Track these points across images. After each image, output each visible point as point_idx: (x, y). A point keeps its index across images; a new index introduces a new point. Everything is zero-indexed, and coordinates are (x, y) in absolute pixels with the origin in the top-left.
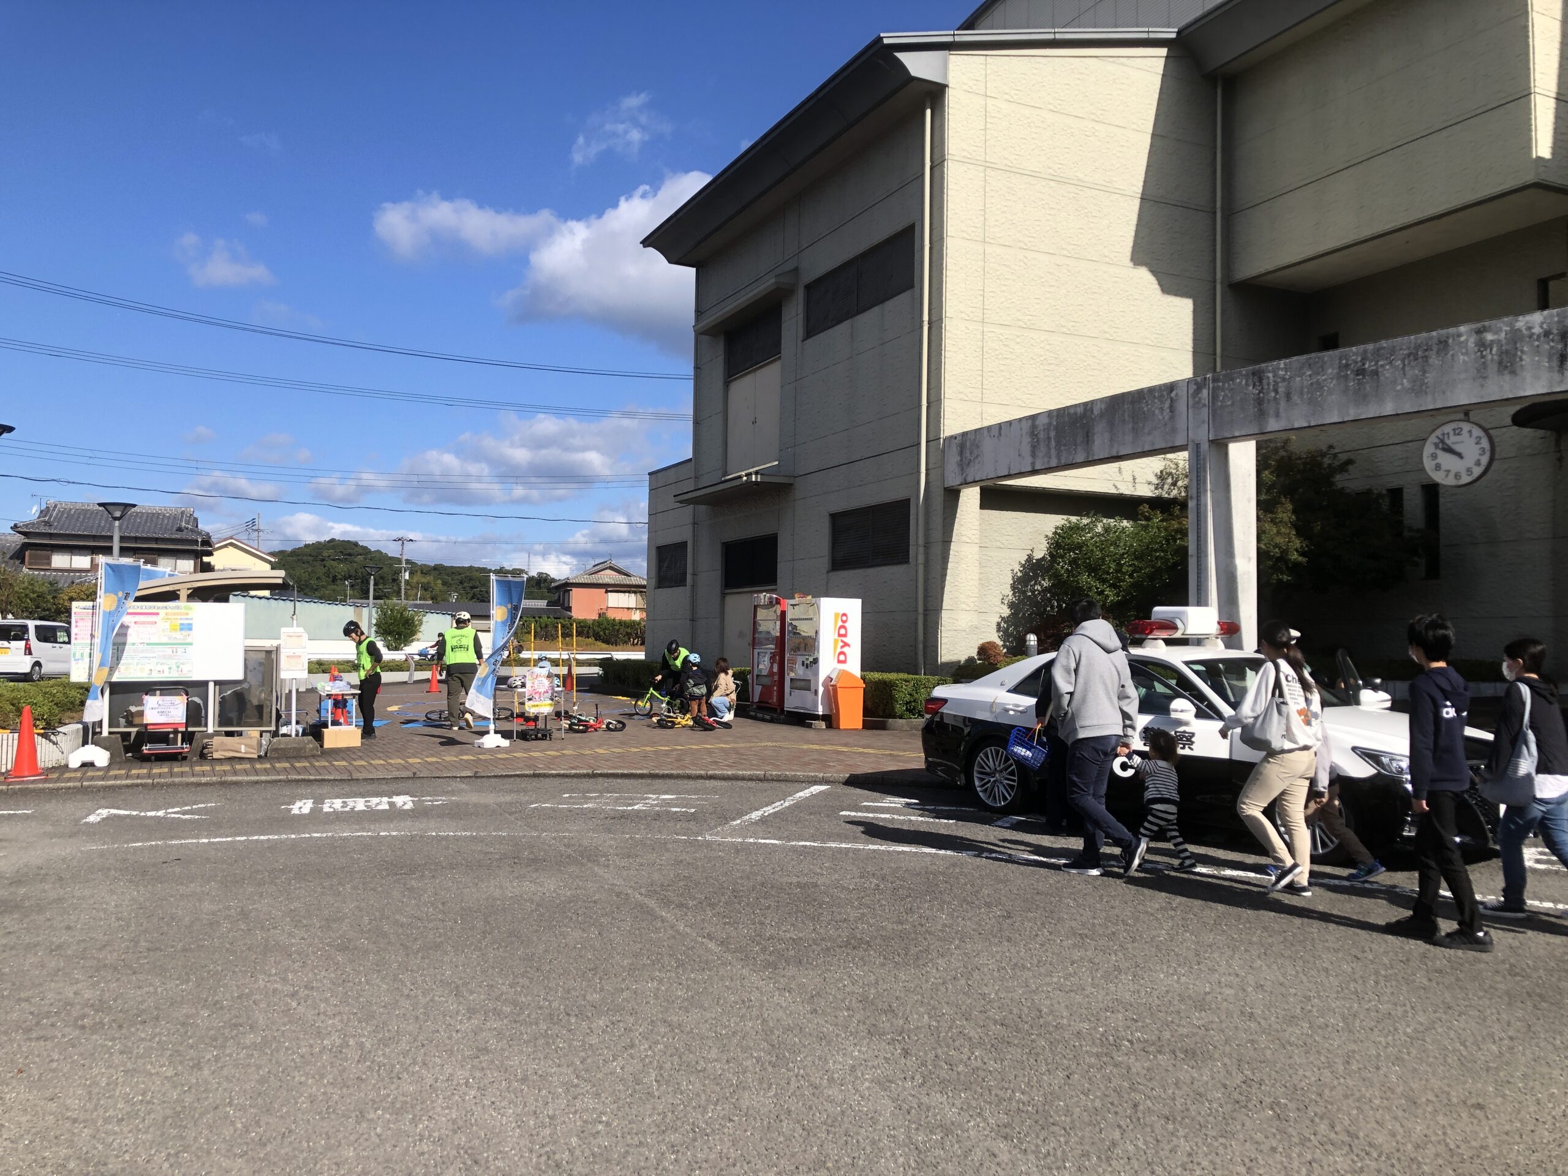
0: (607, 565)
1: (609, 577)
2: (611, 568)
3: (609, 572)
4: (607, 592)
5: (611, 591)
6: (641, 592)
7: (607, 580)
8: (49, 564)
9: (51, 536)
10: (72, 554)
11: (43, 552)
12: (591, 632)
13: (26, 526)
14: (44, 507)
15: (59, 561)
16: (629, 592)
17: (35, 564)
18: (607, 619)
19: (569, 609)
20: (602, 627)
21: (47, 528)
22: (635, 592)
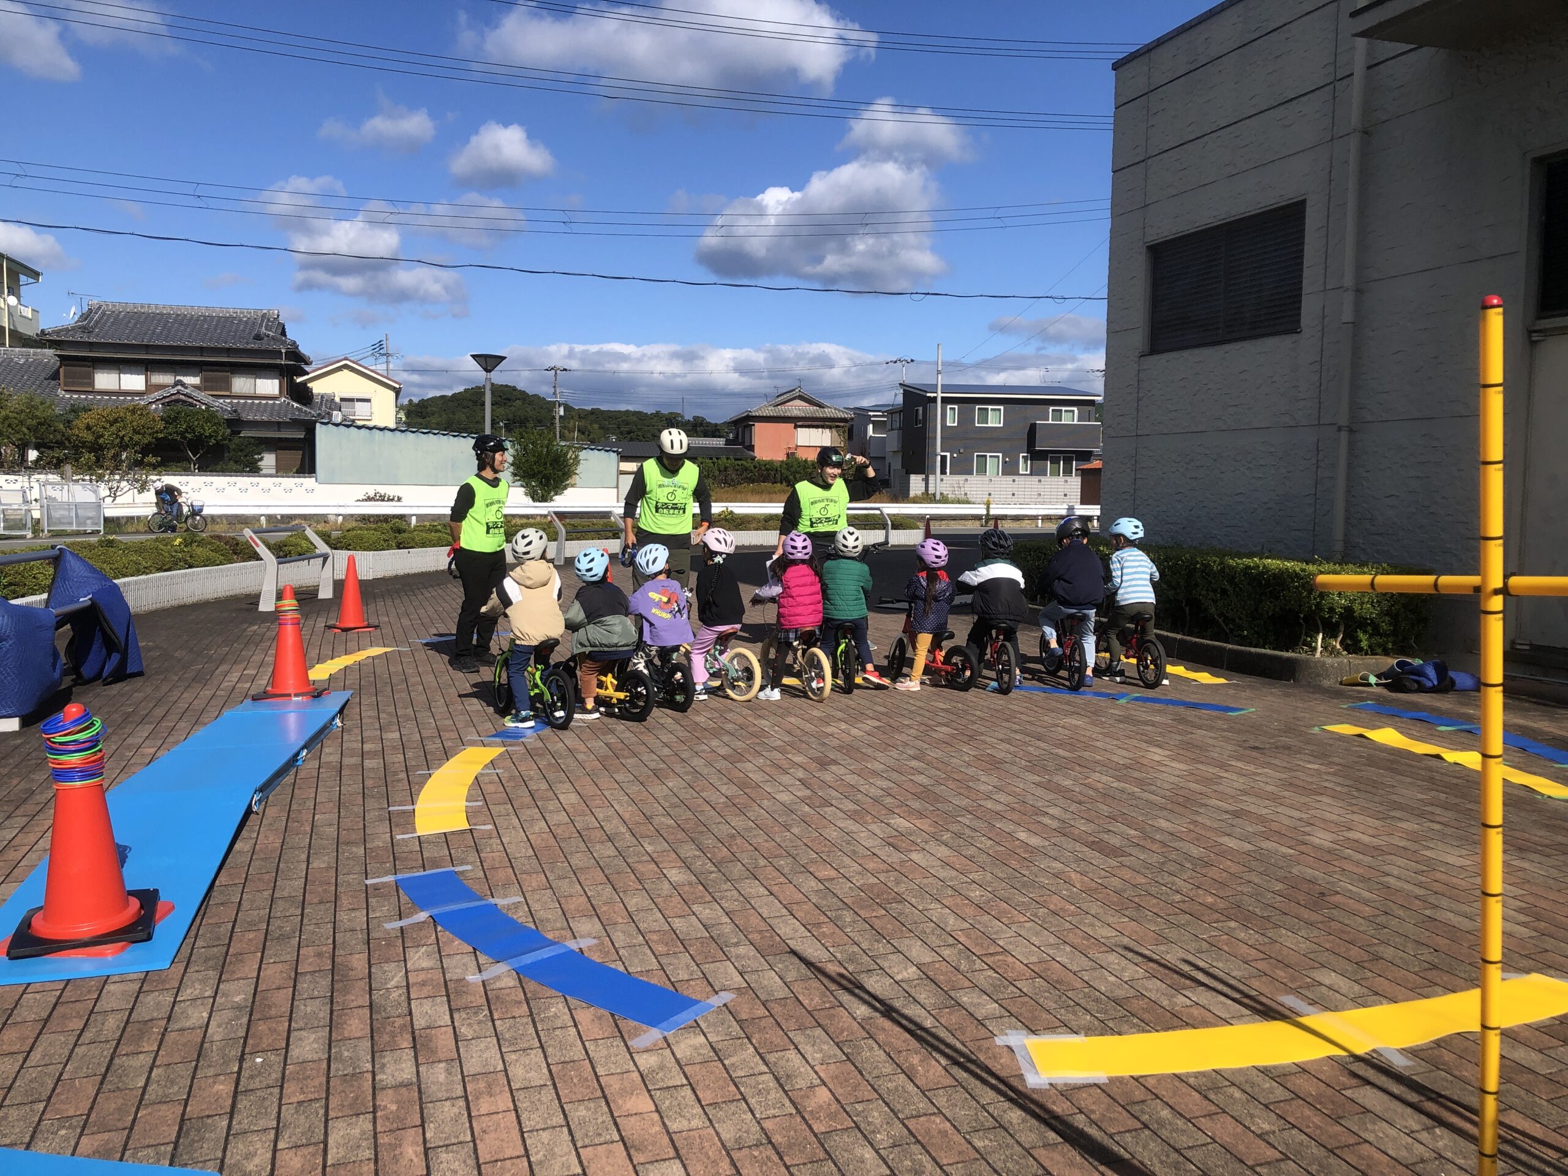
0: (796, 393)
1: (797, 408)
2: (801, 398)
3: (798, 402)
4: (796, 427)
5: (801, 426)
6: (837, 427)
7: (796, 413)
8: (92, 384)
9: (91, 346)
10: (121, 372)
11: (83, 369)
12: (778, 476)
13: (58, 332)
14: (86, 309)
15: (104, 380)
16: (823, 427)
17: (73, 385)
18: (797, 459)
19: (751, 448)
20: (793, 469)
21: (85, 335)
22: (830, 427)
